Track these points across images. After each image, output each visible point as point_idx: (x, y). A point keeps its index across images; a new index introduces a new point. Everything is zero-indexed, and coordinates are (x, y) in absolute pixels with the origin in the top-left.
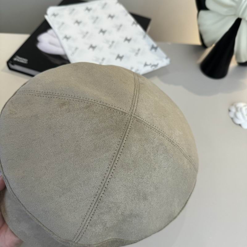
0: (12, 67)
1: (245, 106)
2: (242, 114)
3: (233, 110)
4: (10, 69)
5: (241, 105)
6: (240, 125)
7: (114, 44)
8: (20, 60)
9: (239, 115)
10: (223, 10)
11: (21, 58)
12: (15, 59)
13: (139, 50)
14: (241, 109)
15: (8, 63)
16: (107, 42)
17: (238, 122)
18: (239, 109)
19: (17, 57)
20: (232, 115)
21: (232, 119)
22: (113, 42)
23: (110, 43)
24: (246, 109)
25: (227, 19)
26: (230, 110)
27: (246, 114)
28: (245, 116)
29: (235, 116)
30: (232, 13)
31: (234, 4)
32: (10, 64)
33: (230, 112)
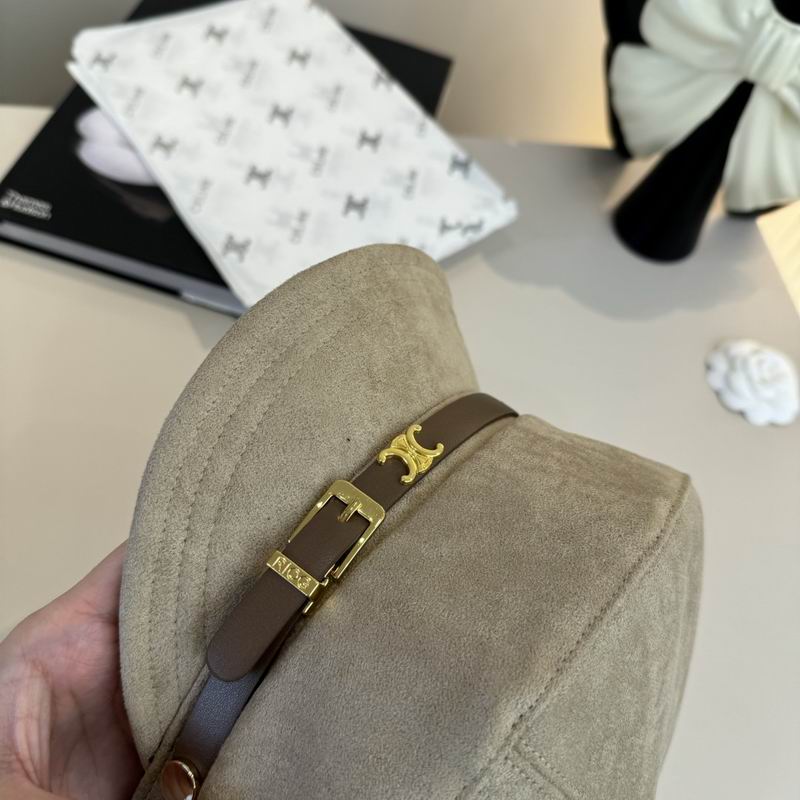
1: (756, 352)
2: (749, 379)
3: (721, 365)
5: (744, 348)
6: (742, 414)
7: (329, 157)
8: (23, 205)
9: (740, 381)
10: (698, 54)
11: (26, 200)
12: (6, 202)
13: (413, 175)
14: (745, 362)
16: (304, 152)
17: (737, 403)
18: (738, 364)
19: (12, 194)
20: (716, 380)
21: (718, 394)
22: (323, 151)
23: (315, 156)
24: (760, 363)
26: (711, 364)
27: (759, 378)
28: (759, 386)
29: (727, 385)
30: (729, 65)
31: (734, 38)
33: (711, 372)
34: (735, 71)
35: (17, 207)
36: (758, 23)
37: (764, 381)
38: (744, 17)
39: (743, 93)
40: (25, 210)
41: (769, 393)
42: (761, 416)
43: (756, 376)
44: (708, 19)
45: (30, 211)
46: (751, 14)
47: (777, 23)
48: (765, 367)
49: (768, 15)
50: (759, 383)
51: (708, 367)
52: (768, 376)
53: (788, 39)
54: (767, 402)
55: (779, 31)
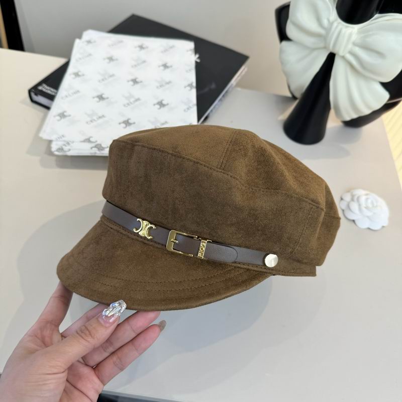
1: (367, 195)
2: (360, 205)
3: (347, 198)
4: (32, 101)
5: (360, 192)
6: (354, 221)
8: (47, 89)
9: (354, 206)
11: (48, 88)
12: (40, 88)
14: (358, 198)
15: (30, 91)
17: (351, 217)
18: (355, 198)
19: (44, 85)
21: (343, 211)
24: (367, 199)
25: (315, 53)
26: (343, 198)
27: (365, 206)
28: (364, 209)
29: (348, 207)
30: (322, 45)
31: (322, 32)
32: (33, 94)
33: (342, 201)
34: (325, 48)
35: (44, 90)
36: (331, 24)
37: (367, 208)
38: (325, 22)
39: (331, 58)
40: (47, 91)
41: (368, 213)
42: (363, 224)
43: (363, 205)
44: (312, 25)
45: (49, 92)
46: (328, 20)
47: (339, 23)
48: (369, 201)
49: (336, 20)
50: (366, 208)
51: (342, 199)
52: (370, 206)
53: (344, 30)
54: (368, 217)
55: (340, 27)
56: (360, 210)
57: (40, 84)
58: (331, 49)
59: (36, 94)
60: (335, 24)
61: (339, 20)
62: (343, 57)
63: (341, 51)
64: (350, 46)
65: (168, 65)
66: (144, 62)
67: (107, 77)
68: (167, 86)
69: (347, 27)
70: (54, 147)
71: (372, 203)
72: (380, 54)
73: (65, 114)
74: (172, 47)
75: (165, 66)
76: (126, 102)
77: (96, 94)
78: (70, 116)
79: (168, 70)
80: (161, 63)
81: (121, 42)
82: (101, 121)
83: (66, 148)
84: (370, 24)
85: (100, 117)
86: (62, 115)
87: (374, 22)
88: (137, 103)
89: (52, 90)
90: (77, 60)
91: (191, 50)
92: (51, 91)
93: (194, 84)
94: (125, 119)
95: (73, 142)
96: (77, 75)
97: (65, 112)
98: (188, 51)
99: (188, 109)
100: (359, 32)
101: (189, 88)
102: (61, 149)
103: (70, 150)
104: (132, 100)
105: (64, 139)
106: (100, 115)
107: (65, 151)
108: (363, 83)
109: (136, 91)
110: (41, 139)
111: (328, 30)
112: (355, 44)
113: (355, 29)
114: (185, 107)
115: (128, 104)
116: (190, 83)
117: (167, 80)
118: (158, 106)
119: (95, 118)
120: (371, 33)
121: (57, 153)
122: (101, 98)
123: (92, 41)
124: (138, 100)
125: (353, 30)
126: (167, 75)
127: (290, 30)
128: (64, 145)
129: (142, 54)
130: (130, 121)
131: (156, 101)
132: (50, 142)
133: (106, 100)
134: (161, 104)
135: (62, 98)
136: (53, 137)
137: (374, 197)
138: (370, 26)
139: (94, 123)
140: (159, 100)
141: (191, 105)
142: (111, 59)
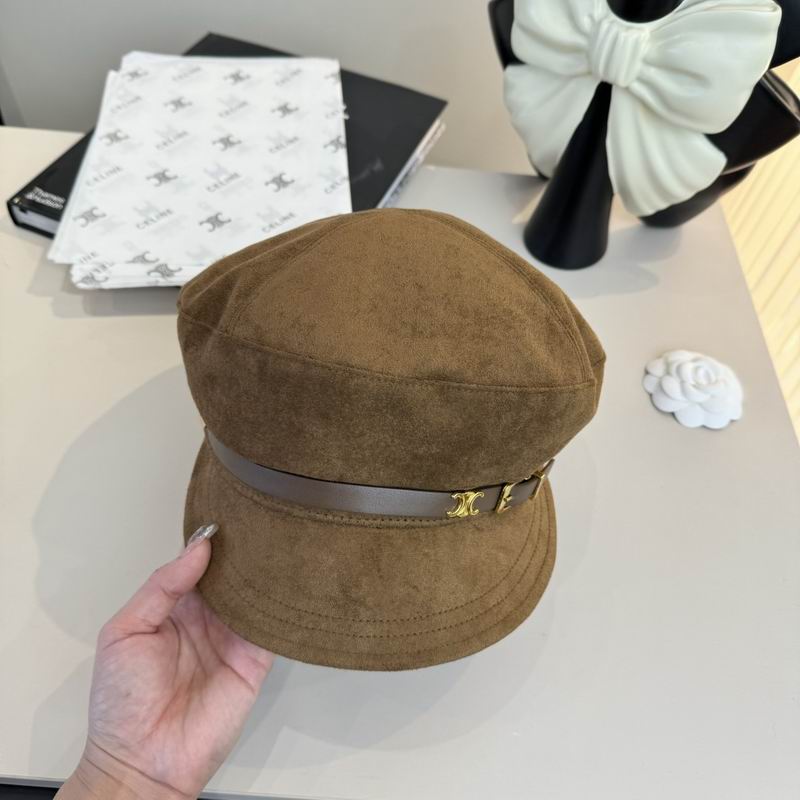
0: (23, 217)
1: (695, 360)
2: (682, 383)
3: (658, 369)
4: (16, 222)
6: (673, 414)
8: (43, 198)
9: (672, 385)
11: (47, 195)
12: (30, 196)
14: (679, 369)
15: (10, 204)
17: (668, 406)
18: (673, 369)
19: (37, 190)
21: (651, 395)
24: (696, 369)
25: (572, 85)
26: (650, 370)
27: (693, 383)
28: (692, 389)
29: (660, 387)
30: (582, 68)
31: (581, 41)
32: (16, 210)
33: (648, 376)
34: (590, 73)
35: (38, 200)
36: (597, 24)
37: (697, 386)
38: (586, 22)
39: (604, 93)
40: (43, 202)
41: (701, 397)
42: (693, 419)
43: (690, 381)
45: (48, 203)
46: (591, 17)
47: (612, 22)
48: (701, 372)
49: (606, 17)
50: (694, 386)
51: (647, 373)
52: (703, 381)
53: (623, 35)
54: (700, 404)
55: (615, 29)
56: (684, 391)
57: (29, 188)
58: (601, 76)
59: (23, 210)
60: (605, 25)
61: (613, 17)
62: (627, 90)
63: (622, 77)
64: (638, 66)
65: (290, 107)
66: (244, 104)
67: (172, 139)
68: (291, 147)
69: (628, 28)
70: (77, 275)
71: (708, 376)
72: (698, 78)
73: (95, 212)
74: (297, 72)
75: (285, 110)
76: (212, 181)
77: (154, 171)
78: (104, 215)
79: (290, 117)
80: (276, 104)
81: (197, 69)
82: (164, 221)
83: (99, 276)
84: (676, 20)
85: (163, 214)
86: (90, 216)
87: (680, 14)
88: (233, 182)
89: (55, 198)
90: (113, 111)
91: (333, 75)
92: (52, 200)
93: (343, 140)
94: (211, 214)
95: (112, 264)
96: (114, 137)
97: (95, 208)
98: (327, 77)
99: (333, 187)
100: (655, 36)
101: (332, 148)
102: (90, 278)
103: (107, 279)
104: (222, 178)
105: (94, 259)
106: (163, 209)
107: (98, 282)
108: (671, 138)
109: (231, 160)
110: (51, 263)
111: (591, 37)
112: (647, 62)
113: (646, 29)
114: (328, 184)
115: (216, 186)
116: (334, 137)
117: (290, 136)
118: (274, 186)
119: (152, 216)
120: (677, 37)
121: (82, 286)
122: (162, 177)
123: (140, 72)
124: (235, 176)
125: (643, 33)
126: (289, 126)
127: (519, 44)
128: (97, 270)
129: (240, 91)
130: (220, 218)
131: (269, 177)
132: (69, 267)
133: (173, 181)
134: (280, 182)
135: (88, 183)
136: (74, 259)
137: (709, 364)
138: (676, 23)
139: (152, 227)
140: (276, 174)
141: (338, 179)
142: (178, 103)
